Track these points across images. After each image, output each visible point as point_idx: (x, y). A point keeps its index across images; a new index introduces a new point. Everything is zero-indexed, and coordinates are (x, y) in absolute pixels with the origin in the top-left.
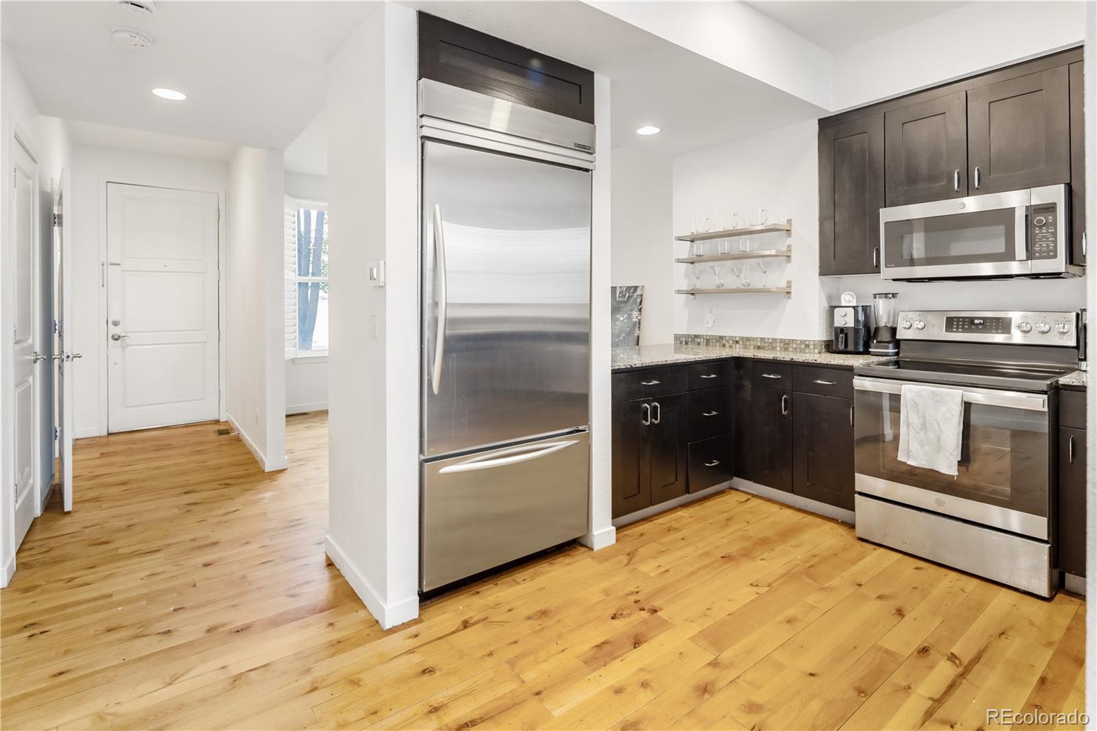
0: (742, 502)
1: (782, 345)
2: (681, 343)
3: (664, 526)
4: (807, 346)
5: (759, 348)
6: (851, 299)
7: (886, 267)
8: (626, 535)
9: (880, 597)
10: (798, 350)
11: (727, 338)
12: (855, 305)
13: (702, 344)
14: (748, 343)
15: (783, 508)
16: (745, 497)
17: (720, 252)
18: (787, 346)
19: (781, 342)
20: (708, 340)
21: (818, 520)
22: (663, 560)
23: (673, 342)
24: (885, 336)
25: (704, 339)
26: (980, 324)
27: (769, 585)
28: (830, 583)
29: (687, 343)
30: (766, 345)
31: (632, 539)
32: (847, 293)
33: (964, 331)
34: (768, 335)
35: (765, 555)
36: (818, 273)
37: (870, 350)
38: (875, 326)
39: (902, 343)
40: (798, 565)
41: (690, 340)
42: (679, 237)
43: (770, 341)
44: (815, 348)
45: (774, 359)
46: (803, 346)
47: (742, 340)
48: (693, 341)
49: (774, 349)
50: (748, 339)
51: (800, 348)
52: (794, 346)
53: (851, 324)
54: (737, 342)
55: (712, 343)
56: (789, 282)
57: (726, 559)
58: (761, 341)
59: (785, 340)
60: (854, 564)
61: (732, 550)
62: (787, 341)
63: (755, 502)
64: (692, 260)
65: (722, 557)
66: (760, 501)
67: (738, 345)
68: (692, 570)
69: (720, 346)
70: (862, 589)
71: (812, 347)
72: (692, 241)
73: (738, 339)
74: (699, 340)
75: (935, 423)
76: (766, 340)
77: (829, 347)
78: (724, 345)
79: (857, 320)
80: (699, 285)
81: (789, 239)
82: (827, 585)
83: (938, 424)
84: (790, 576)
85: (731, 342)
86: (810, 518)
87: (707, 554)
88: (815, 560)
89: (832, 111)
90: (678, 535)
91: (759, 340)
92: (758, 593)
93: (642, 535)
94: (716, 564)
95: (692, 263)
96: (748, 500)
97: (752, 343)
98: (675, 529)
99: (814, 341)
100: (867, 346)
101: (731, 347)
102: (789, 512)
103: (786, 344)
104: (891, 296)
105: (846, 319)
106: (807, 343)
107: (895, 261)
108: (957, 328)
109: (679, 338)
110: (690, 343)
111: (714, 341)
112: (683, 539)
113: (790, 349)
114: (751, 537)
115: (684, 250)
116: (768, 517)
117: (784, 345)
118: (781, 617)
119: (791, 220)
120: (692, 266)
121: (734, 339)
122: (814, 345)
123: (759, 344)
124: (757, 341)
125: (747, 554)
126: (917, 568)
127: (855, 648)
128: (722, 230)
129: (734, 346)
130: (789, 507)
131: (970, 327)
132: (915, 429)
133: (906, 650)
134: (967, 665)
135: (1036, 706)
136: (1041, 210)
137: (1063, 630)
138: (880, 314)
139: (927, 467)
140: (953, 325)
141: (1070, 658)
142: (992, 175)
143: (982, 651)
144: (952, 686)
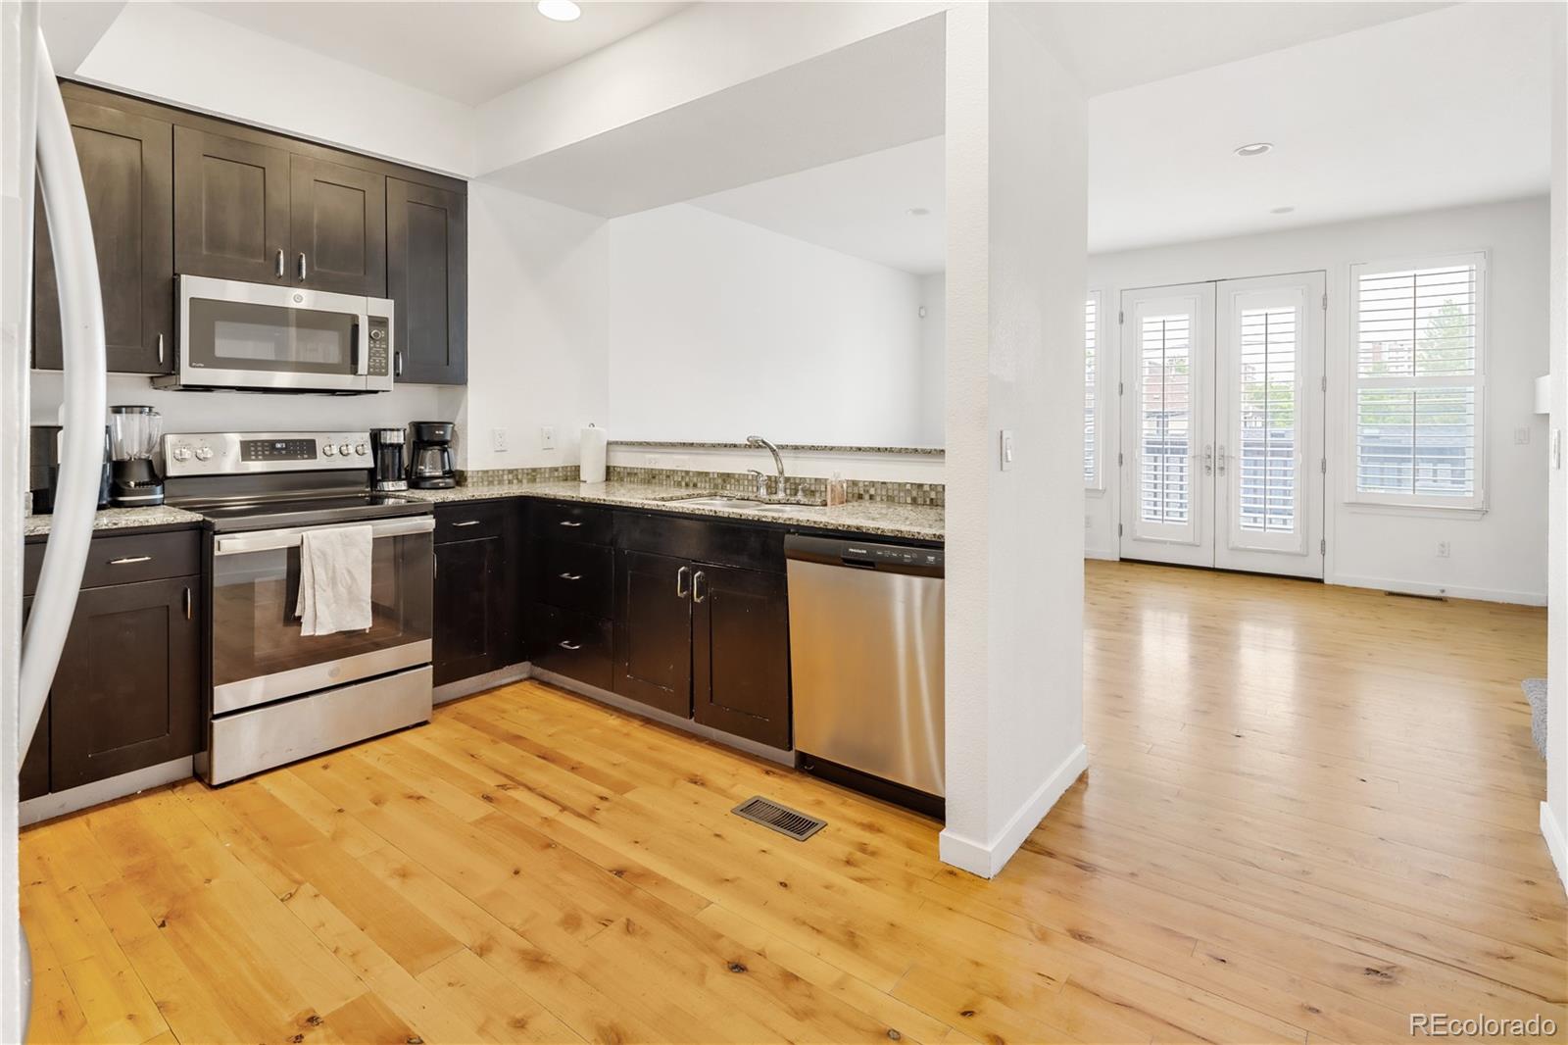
7: (189, 366)
24: (145, 475)
26: (282, 449)
27: (298, 882)
28: (322, 830)
33: (266, 458)
40: (254, 849)
57: (170, 922)
65: (163, 926)
70: (348, 812)
75: (346, 573)
82: (327, 834)
83: (350, 572)
88: (249, 832)
92: (317, 897)
104: (147, 410)
107: (205, 356)
108: (256, 455)
127: (474, 837)
131: (271, 453)
132: (320, 586)
133: (487, 809)
134: (513, 781)
135: (573, 769)
136: (377, 322)
137: (474, 730)
138: (120, 437)
139: (334, 631)
140: (250, 451)
141: (516, 739)
142: (316, 268)
143: (497, 771)
144: (545, 797)
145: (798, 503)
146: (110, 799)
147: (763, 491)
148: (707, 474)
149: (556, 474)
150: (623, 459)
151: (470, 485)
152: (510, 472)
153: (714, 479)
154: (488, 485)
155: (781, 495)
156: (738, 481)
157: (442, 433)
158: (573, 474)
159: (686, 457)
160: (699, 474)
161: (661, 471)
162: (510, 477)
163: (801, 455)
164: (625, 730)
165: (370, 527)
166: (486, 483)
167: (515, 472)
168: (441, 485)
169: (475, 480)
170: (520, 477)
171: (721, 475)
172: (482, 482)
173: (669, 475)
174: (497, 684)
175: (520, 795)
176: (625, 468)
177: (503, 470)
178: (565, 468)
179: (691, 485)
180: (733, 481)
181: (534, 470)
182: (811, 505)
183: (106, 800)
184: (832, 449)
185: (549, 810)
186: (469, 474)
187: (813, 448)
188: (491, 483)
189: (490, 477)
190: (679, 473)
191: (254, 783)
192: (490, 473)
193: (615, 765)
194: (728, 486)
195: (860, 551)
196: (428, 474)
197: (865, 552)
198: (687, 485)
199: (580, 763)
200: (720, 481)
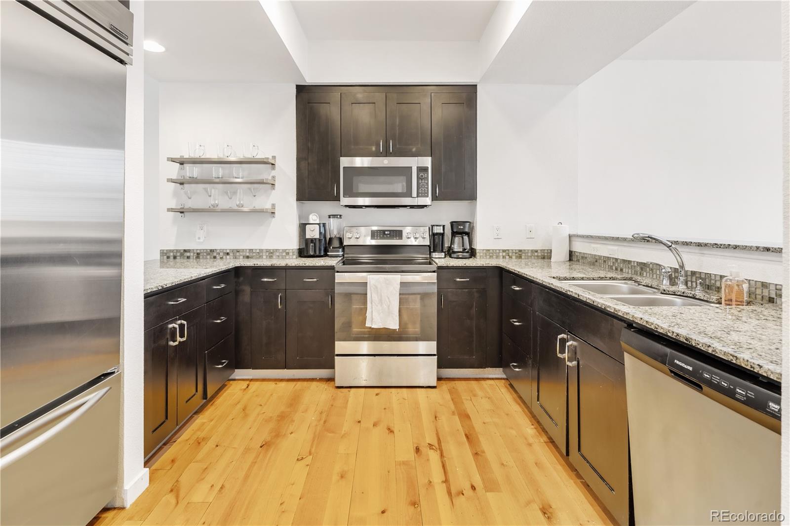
0: (245, 389)
1: (267, 254)
2: (168, 257)
3: (191, 442)
4: (288, 254)
5: (248, 257)
6: (316, 218)
7: (344, 197)
8: (156, 470)
9: (375, 425)
10: (280, 257)
11: (218, 251)
12: (318, 223)
13: (191, 257)
14: (238, 254)
15: (278, 383)
16: (245, 384)
17: (214, 176)
18: (271, 255)
19: (267, 251)
20: (198, 254)
21: (305, 383)
22: (212, 477)
23: (159, 258)
24: (336, 243)
25: (194, 253)
26: (388, 234)
27: (310, 454)
28: (344, 430)
29: (175, 257)
30: (254, 254)
31: (165, 471)
32: (313, 214)
33: (381, 238)
34: (256, 246)
35: (291, 428)
36: (295, 199)
37: (328, 253)
38: (329, 237)
39: (346, 248)
40: (316, 425)
41: (178, 254)
42: (172, 158)
43: (258, 251)
44: (293, 255)
45: (272, 266)
46: (284, 254)
47: (232, 251)
48: (182, 255)
49: (261, 257)
50: (238, 251)
51: (282, 256)
52: (278, 254)
53: (317, 236)
54: (228, 254)
55: (203, 256)
56: (273, 205)
57: (265, 446)
58: (249, 252)
59: (270, 250)
60: (346, 408)
61: (265, 436)
62: (272, 251)
63: (254, 386)
64: (182, 181)
65: (261, 447)
66: (257, 383)
67: (228, 257)
68: (244, 473)
69: (210, 258)
70: (363, 424)
71: (291, 254)
72: (182, 164)
73: (228, 251)
74: (188, 254)
75: (387, 298)
76: (254, 251)
77: (302, 253)
78: (215, 257)
79: (320, 233)
80: (190, 204)
81: (273, 171)
82: (343, 432)
83: (388, 298)
84: (317, 438)
85: (221, 254)
86: (299, 384)
87: (247, 450)
88: (324, 415)
89: (307, 81)
90: (211, 444)
91: (248, 251)
92: (307, 465)
93: (173, 461)
94: (261, 456)
95: (182, 184)
96: (248, 385)
97: (241, 253)
98: (204, 439)
99: (292, 250)
100: (326, 250)
101: (221, 258)
102: (283, 384)
103: (271, 253)
104: (339, 216)
105: (313, 233)
106: (287, 251)
107: (349, 193)
108: (377, 237)
109: (166, 253)
110: (178, 258)
111: (205, 254)
112: (217, 446)
113: (274, 257)
114: (271, 417)
115: (174, 171)
116: (272, 395)
117: (269, 254)
118: (335, 477)
119: (275, 157)
120: (181, 186)
121: (225, 251)
122: (293, 252)
123: (248, 254)
124: (246, 252)
125: (277, 434)
126: (377, 395)
127: (389, 472)
128: (216, 157)
129: (224, 257)
130: (281, 380)
131: (383, 236)
132: (375, 304)
133: (411, 455)
134: (439, 447)
135: (476, 454)
136: (422, 170)
137: (451, 402)
138: (332, 228)
139: (382, 327)
140: (375, 235)
141: (465, 417)
142: (398, 146)
143: (437, 435)
144: (444, 466)
145: (694, 298)
146: (298, 378)
147: (666, 282)
148: (629, 262)
149: (536, 254)
150: (580, 247)
151: (478, 257)
152: (504, 251)
153: (635, 266)
154: (490, 258)
155: (681, 288)
156: (652, 270)
157: (462, 227)
158: (546, 256)
159: (615, 248)
160: (624, 261)
161: (600, 257)
162: (504, 254)
163: (706, 251)
164: (531, 440)
165: (400, 276)
166: (488, 257)
167: (507, 252)
168: (460, 256)
169: (481, 254)
170: (510, 255)
171: (639, 264)
172: (486, 256)
173: (606, 259)
174: (486, 376)
175: (434, 456)
176: (580, 253)
177: (499, 250)
178: (543, 251)
179: (619, 270)
180: (648, 269)
181: (520, 251)
182: (707, 301)
183: (307, 378)
184: (736, 247)
185: (437, 476)
186: (477, 251)
187: (716, 246)
188: (491, 257)
189: (489, 253)
190: (611, 259)
191: (349, 391)
192: (491, 251)
193: (503, 464)
194: (645, 273)
195: (685, 366)
196: (456, 250)
197: (690, 368)
198: (616, 269)
199: (483, 452)
200: (638, 269)
